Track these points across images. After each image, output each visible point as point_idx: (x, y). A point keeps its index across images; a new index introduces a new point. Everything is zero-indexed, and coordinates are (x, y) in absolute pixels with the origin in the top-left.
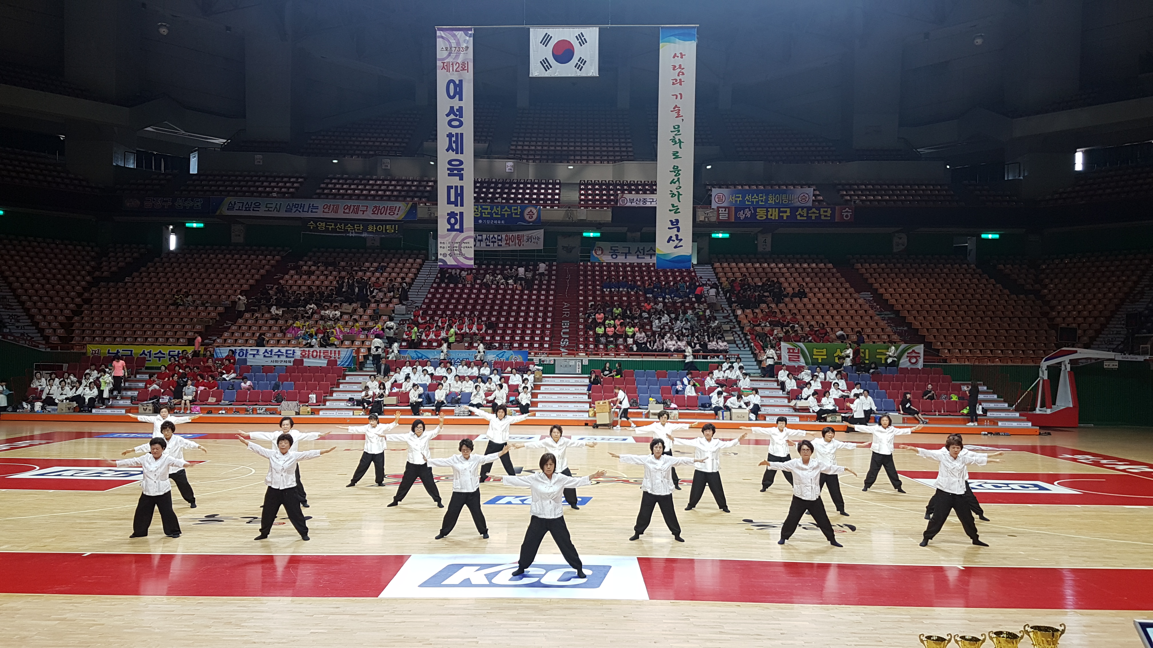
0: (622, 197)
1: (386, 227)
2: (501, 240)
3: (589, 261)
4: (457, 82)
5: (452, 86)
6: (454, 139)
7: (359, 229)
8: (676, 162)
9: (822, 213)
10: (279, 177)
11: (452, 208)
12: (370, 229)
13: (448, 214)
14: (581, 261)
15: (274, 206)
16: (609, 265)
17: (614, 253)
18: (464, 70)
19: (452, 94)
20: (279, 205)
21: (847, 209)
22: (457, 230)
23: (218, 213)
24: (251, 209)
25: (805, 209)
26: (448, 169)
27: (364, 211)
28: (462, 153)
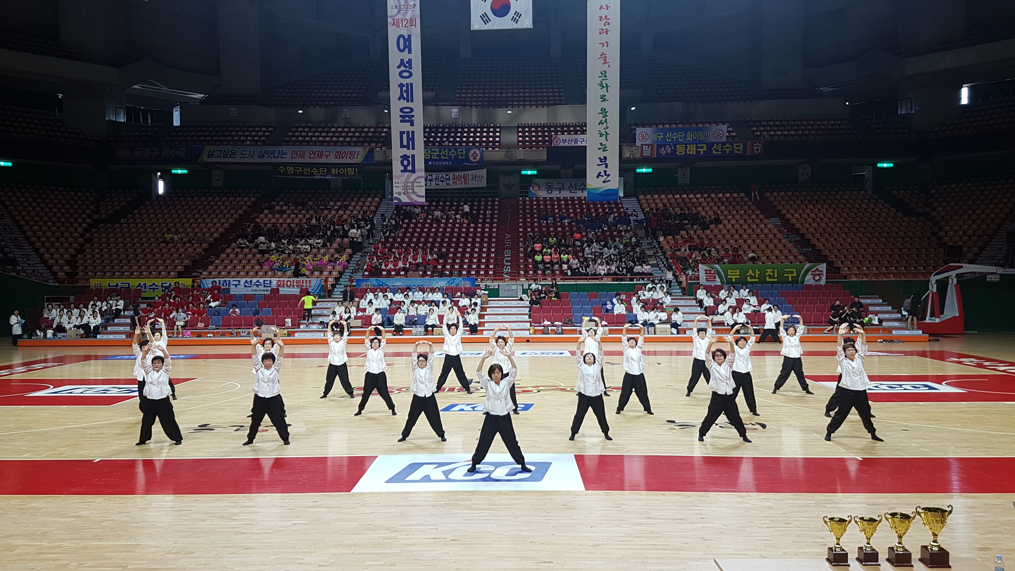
0: (556, 138)
1: (347, 170)
2: (449, 179)
3: (527, 196)
4: (406, 37)
5: (401, 40)
6: (404, 89)
7: (324, 172)
8: (604, 105)
9: (735, 148)
10: (251, 127)
11: (405, 151)
12: (333, 171)
13: (401, 157)
14: (520, 196)
15: (248, 153)
16: (545, 199)
17: (550, 189)
18: (412, 25)
19: (402, 48)
20: (252, 152)
21: (758, 144)
22: (409, 171)
23: (199, 160)
24: (229, 156)
25: (720, 145)
26: (401, 116)
27: (327, 156)
28: (412, 101)
